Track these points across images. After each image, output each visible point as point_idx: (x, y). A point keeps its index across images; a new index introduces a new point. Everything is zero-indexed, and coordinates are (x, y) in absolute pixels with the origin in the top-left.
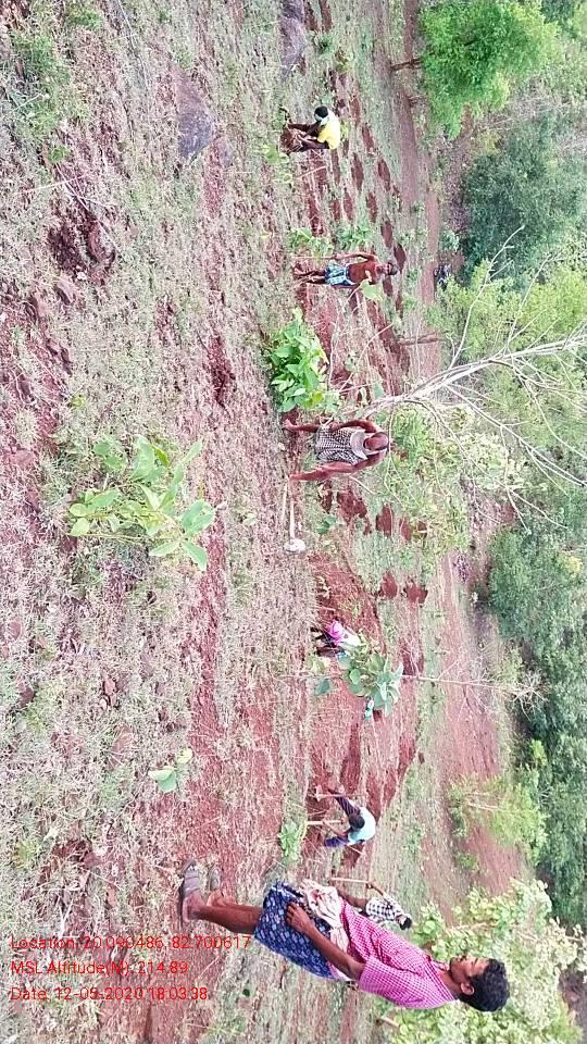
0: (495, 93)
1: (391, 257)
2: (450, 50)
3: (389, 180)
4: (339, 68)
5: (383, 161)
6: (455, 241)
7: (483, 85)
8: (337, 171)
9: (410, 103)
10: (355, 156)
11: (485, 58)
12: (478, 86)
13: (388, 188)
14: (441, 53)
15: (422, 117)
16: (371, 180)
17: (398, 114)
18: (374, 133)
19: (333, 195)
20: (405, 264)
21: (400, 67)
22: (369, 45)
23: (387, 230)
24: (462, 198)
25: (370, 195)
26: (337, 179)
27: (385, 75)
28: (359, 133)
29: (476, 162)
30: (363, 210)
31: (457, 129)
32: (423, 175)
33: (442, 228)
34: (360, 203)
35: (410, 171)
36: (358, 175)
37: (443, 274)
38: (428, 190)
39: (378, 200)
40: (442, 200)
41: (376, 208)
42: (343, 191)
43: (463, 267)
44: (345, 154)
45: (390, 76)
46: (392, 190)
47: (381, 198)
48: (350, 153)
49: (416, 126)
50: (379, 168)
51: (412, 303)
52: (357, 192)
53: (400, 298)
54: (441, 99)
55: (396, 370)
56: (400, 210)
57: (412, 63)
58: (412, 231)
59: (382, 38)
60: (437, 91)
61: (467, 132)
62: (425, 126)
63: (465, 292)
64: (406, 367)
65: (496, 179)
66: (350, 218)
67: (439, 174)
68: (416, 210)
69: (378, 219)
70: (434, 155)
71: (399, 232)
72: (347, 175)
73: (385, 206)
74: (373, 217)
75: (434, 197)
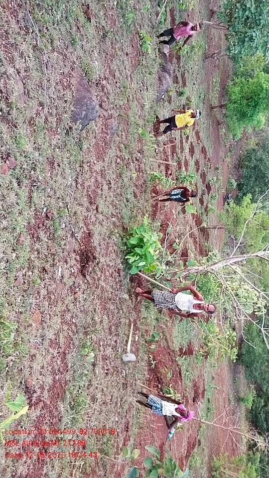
0: (258, 122)
1: (204, 188)
2: (239, 102)
3: (206, 155)
4: (187, 104)
5: (204, 146)
6: (235, 184)
7: (253, 118)
8: (182, 149)
9: (219, 123)
10: (191, 143)
11: (255, 106)
12: (251, 118)
13: (205, 158)
14: (235, 103)
15: (224, 130)
16: (198, 154)
17: (213, 127)
18: (201, 134)
19: (179, 158)
20: (211, 192)
21: (216, 107)
22: (202, 97)
23: (203, 176)
24: (239, 166)
25: (197, 160)
26: (182, 152)
27: (209, 110)
28: (194, 133)
29: (246, 151)
30: (193, 167)
31: (239, 136)
32: (222, 154)
33: (229, 178)
34: (192, 163)
35: (216, 151)
36: (192, 151)
37: (228, 198)
38: (224, 161)
39: (200, 163)
40: (230, 166)
41: (199, 166)
42: (184, 157)
43: (238, 196)
44: (186, 142)
45: (211, 111)
46: (207, 159)
47: (202, 162)
48: (189, 141)
49: (220, 133)
50: (202, 150)
51: (212, 210)
52: (191, 158)
53: (207, 207)
54: (233, 122)
55: (202, 241)
56: (210, 168)
57: (221, 106)
58: (215, 178)
59: (209, 95)
60: (232, 119)
61: (244, 138)
62: (225, 133)
63: (238, 208)
64: (207, 239)
65: (255, 159)
66: (186, 169)
67: (229, 154)
68: (217, 169)
69: (200, 171)
70: (228, 147)
71: (209, 177)
72: (187, 151)
73: (203, 166)
74: (197, 170)
75: (227, 164)
